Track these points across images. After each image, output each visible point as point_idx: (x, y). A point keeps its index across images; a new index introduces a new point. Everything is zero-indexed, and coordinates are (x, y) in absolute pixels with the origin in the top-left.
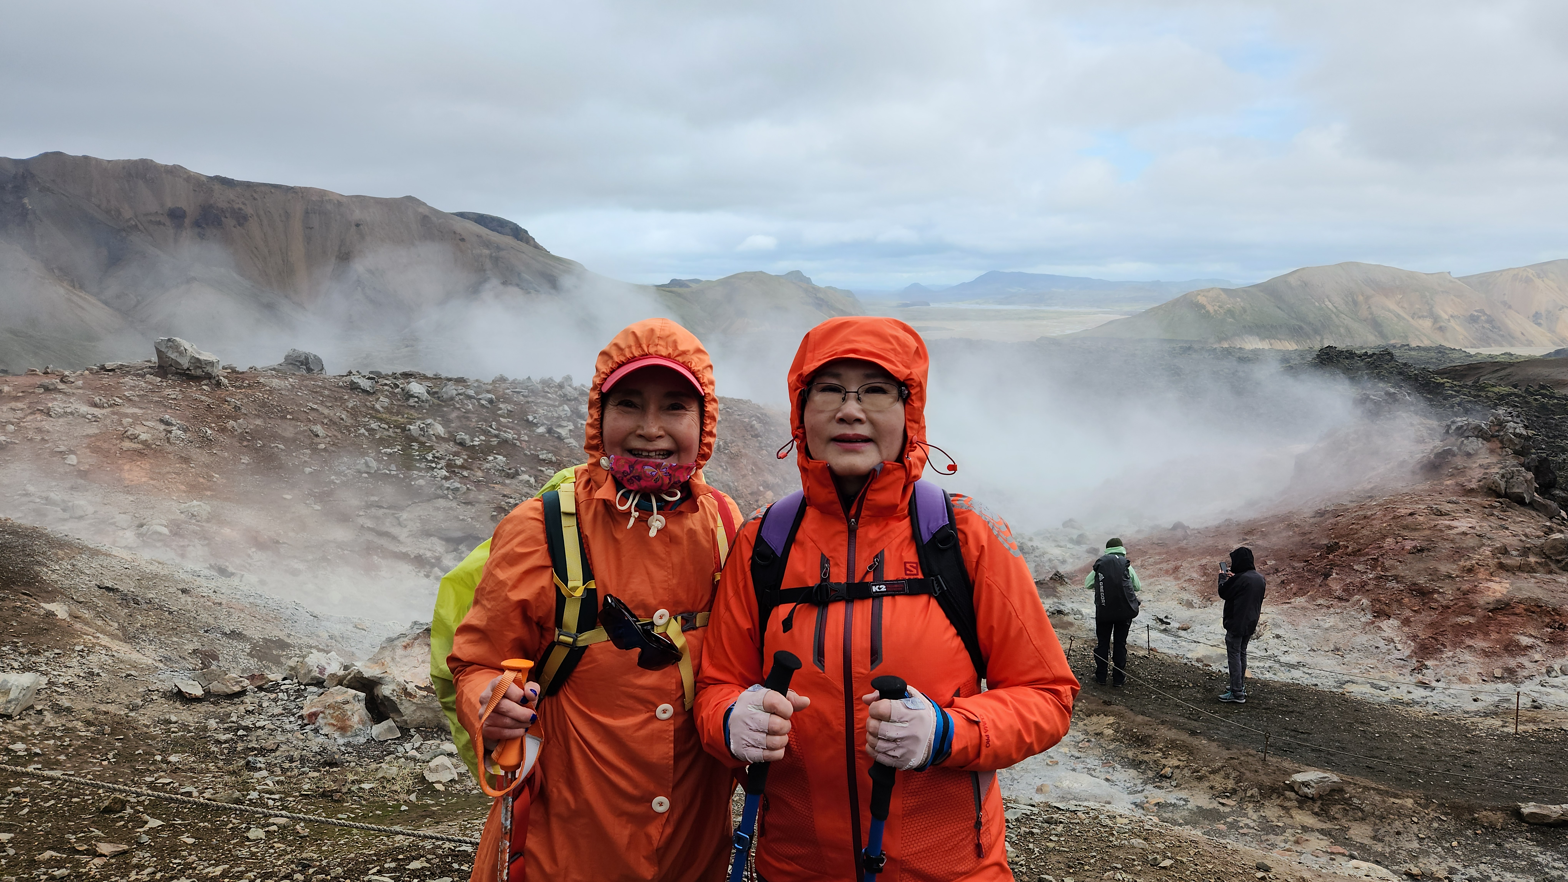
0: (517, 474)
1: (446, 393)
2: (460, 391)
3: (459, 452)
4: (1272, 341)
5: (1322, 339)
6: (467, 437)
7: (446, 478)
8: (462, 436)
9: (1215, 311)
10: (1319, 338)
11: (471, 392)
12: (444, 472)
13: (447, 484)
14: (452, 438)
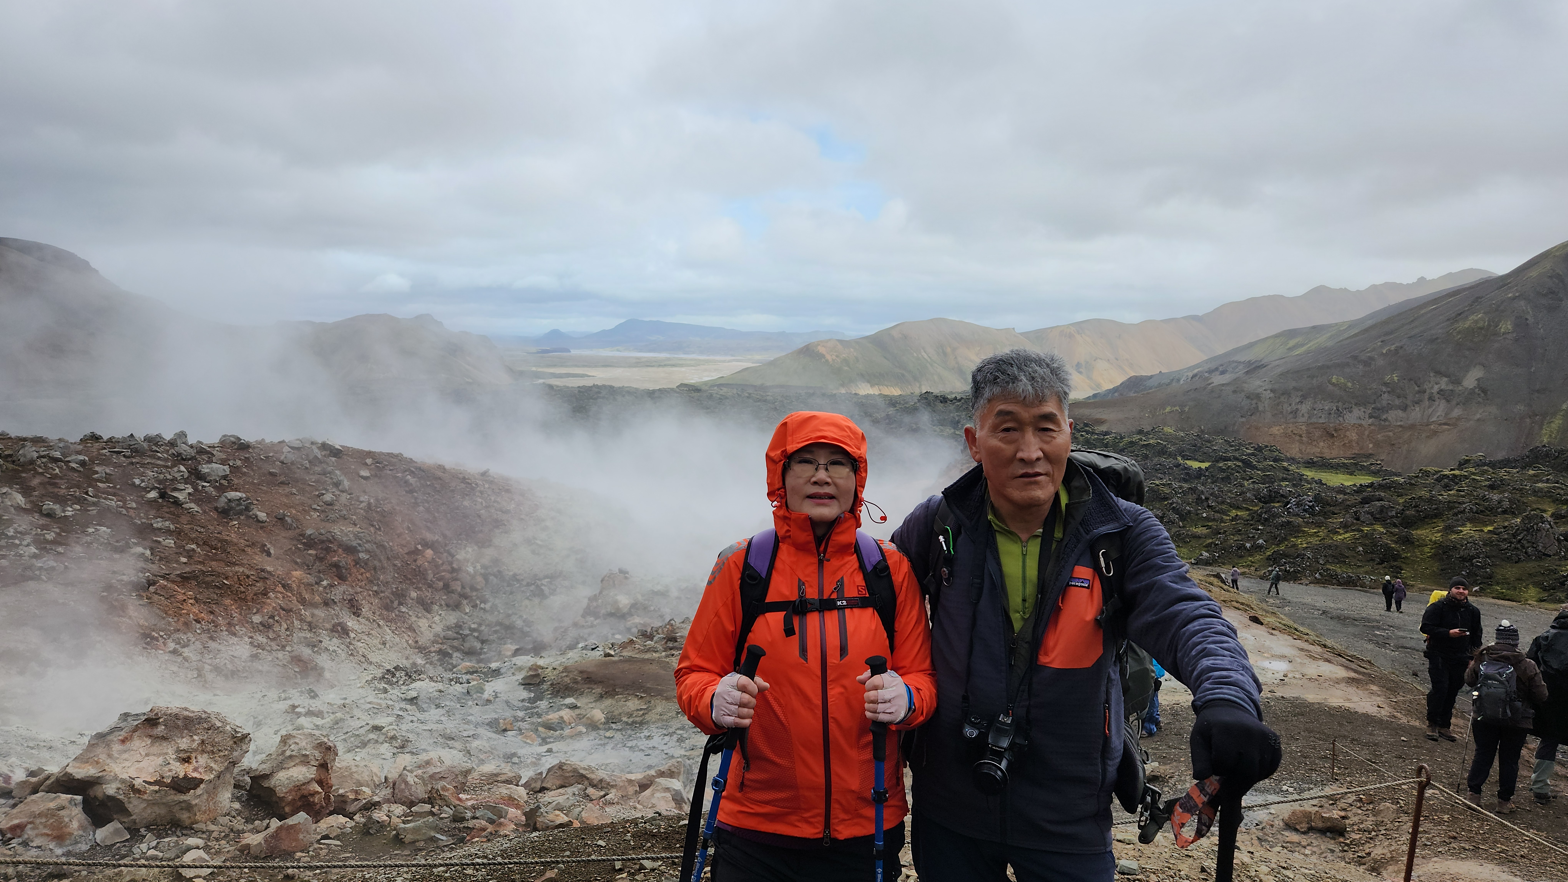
0: (128, 546)
1: (25, 456)
2: (43, 454)
3: (48, 525)
4: (881, 387)
5: (920, 385)
6: (57, 507)
7: (35, 556)
8: (49, 505)
9: (833, 360)
10: (918, 385)
11: (57, 454)
12: (33, 549)
13: (39, 564)
14: (36, 509)
